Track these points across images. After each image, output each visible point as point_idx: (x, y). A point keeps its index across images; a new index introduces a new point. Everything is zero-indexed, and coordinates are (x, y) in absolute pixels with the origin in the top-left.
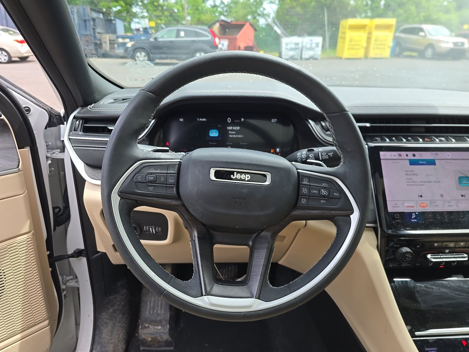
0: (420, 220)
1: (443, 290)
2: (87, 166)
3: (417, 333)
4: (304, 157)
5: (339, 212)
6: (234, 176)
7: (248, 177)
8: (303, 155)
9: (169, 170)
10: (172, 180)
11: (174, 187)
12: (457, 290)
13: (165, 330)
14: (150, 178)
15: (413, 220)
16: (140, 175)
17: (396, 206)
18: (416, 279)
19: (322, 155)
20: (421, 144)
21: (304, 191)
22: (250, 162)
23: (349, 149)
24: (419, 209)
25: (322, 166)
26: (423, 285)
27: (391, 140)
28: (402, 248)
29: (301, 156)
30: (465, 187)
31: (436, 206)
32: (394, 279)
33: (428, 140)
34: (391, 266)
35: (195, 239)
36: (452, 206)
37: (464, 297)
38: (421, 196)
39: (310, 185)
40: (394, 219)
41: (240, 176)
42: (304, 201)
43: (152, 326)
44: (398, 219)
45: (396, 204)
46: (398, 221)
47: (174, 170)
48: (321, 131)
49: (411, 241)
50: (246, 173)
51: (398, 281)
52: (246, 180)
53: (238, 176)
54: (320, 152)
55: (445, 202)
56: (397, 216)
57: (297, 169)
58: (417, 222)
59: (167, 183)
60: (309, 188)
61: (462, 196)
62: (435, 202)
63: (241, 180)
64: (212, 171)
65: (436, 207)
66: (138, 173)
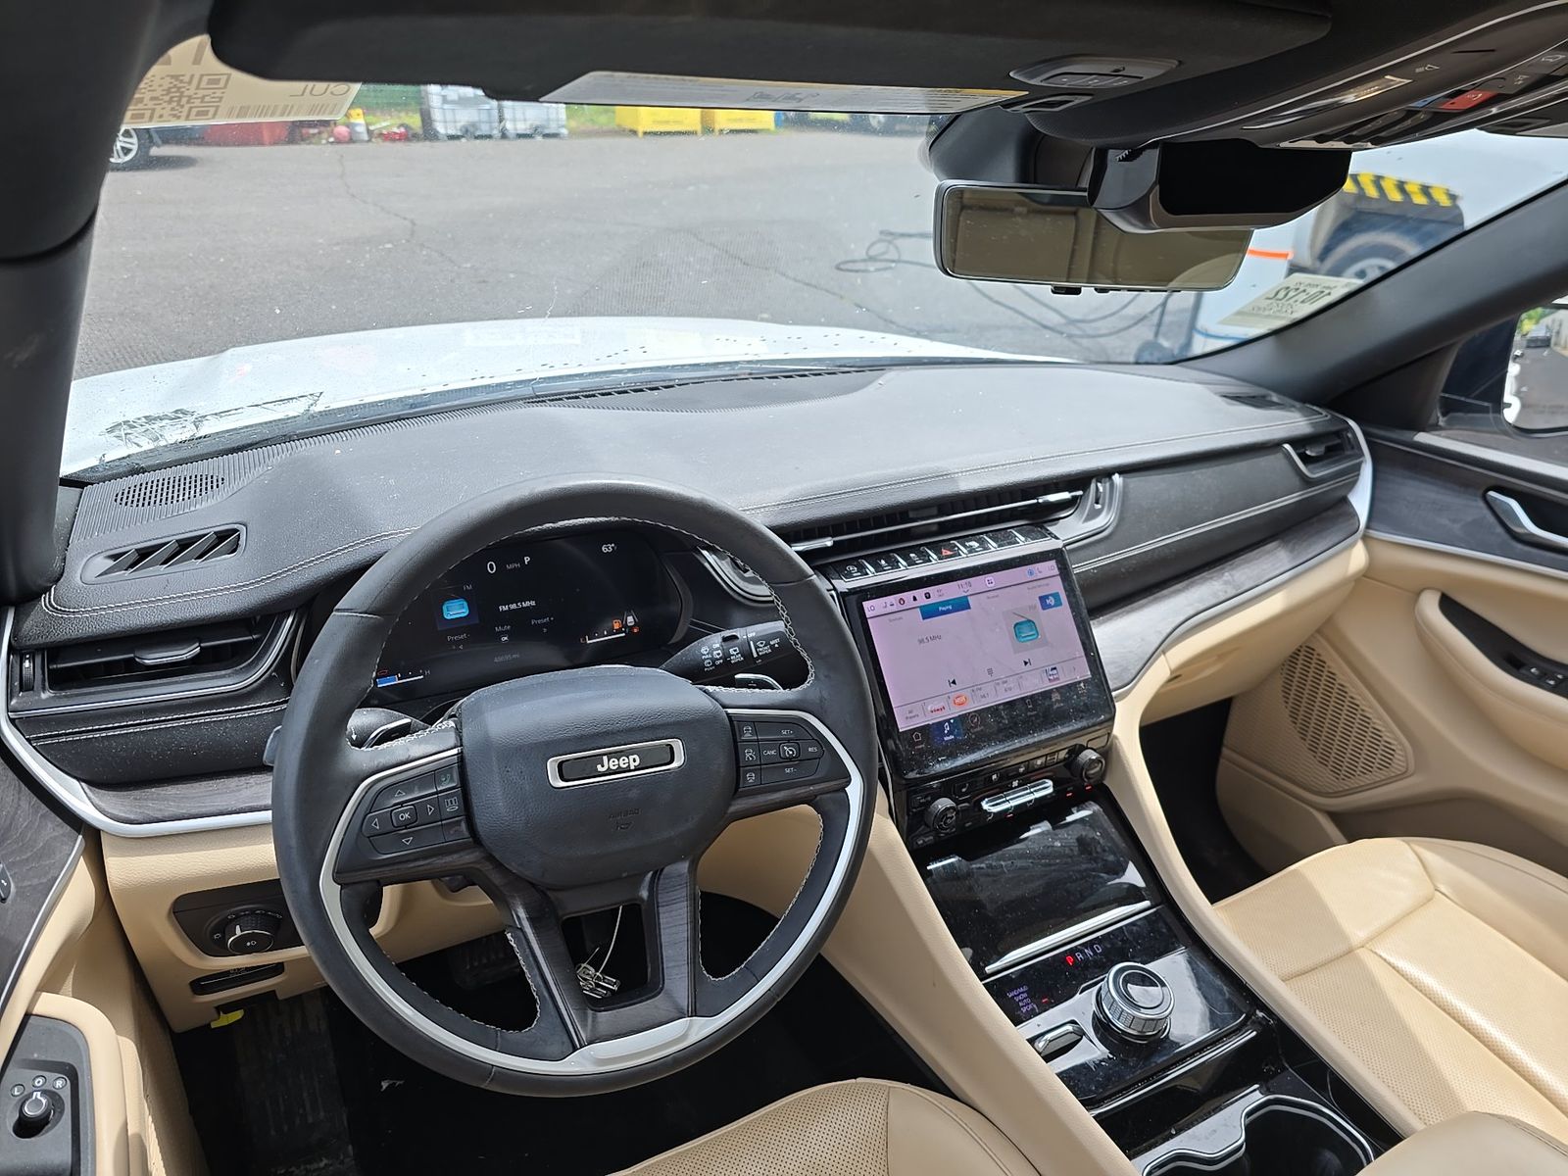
0: (959, 734)
1: (1019, 863)
2: (94, 789)
3: (989, 969)
4: (718, 657)
5: (823, 785)
6: (603, 766)
7: (634, 761)
8: (715, 653)
9: (440, 784)
10: (453, 806)
11: (460, 821)
12: (1044, 856)
13: (342, 1162)
14: (402, 817)
15: (946, 739)
16: (374, 817)
17: (911, 715)
18: (968, 855)
19: (757, 647)
20: (935, 566)
21: (749, 754)
22: (633, 724)
23: (823, 653)
24: (955, 712)
25: (772, 687)
26: (983, 865)
27: (879, 569)
28: (936, 802)
29: (712, 655)
30: (1028, 643)
31: (984, 696)
32: (929, 868)
33: (949, 553)
34: (920, 842)
35: (520, 923)
36: (1010, 689)
37: (1056, 867)
38: (954, 682)
39: (758, 741)
40: (913, 744)
41: (617, 762)
42: (751, 778)
43: (298, 1167)
44: (921, 743)
45: (910, 712)
46: (920, 747)
47: (452, 780)
48: (732, 573)
49: (951, 785)
50: (627, 753)
51: (937, 868)
52: (632, 768)
53: (613, 764)
54: (752, 639)
55: (998, 684)
56: (918, 737)
57: (724, 707)
58: (955, 738)
59: (443, 817)
60: (758, 746)
61: (1026, 663)
62: (980, 689)
63: (620, 771)
64: (552, 765)
65: (984, 699)
66: (370, 813)
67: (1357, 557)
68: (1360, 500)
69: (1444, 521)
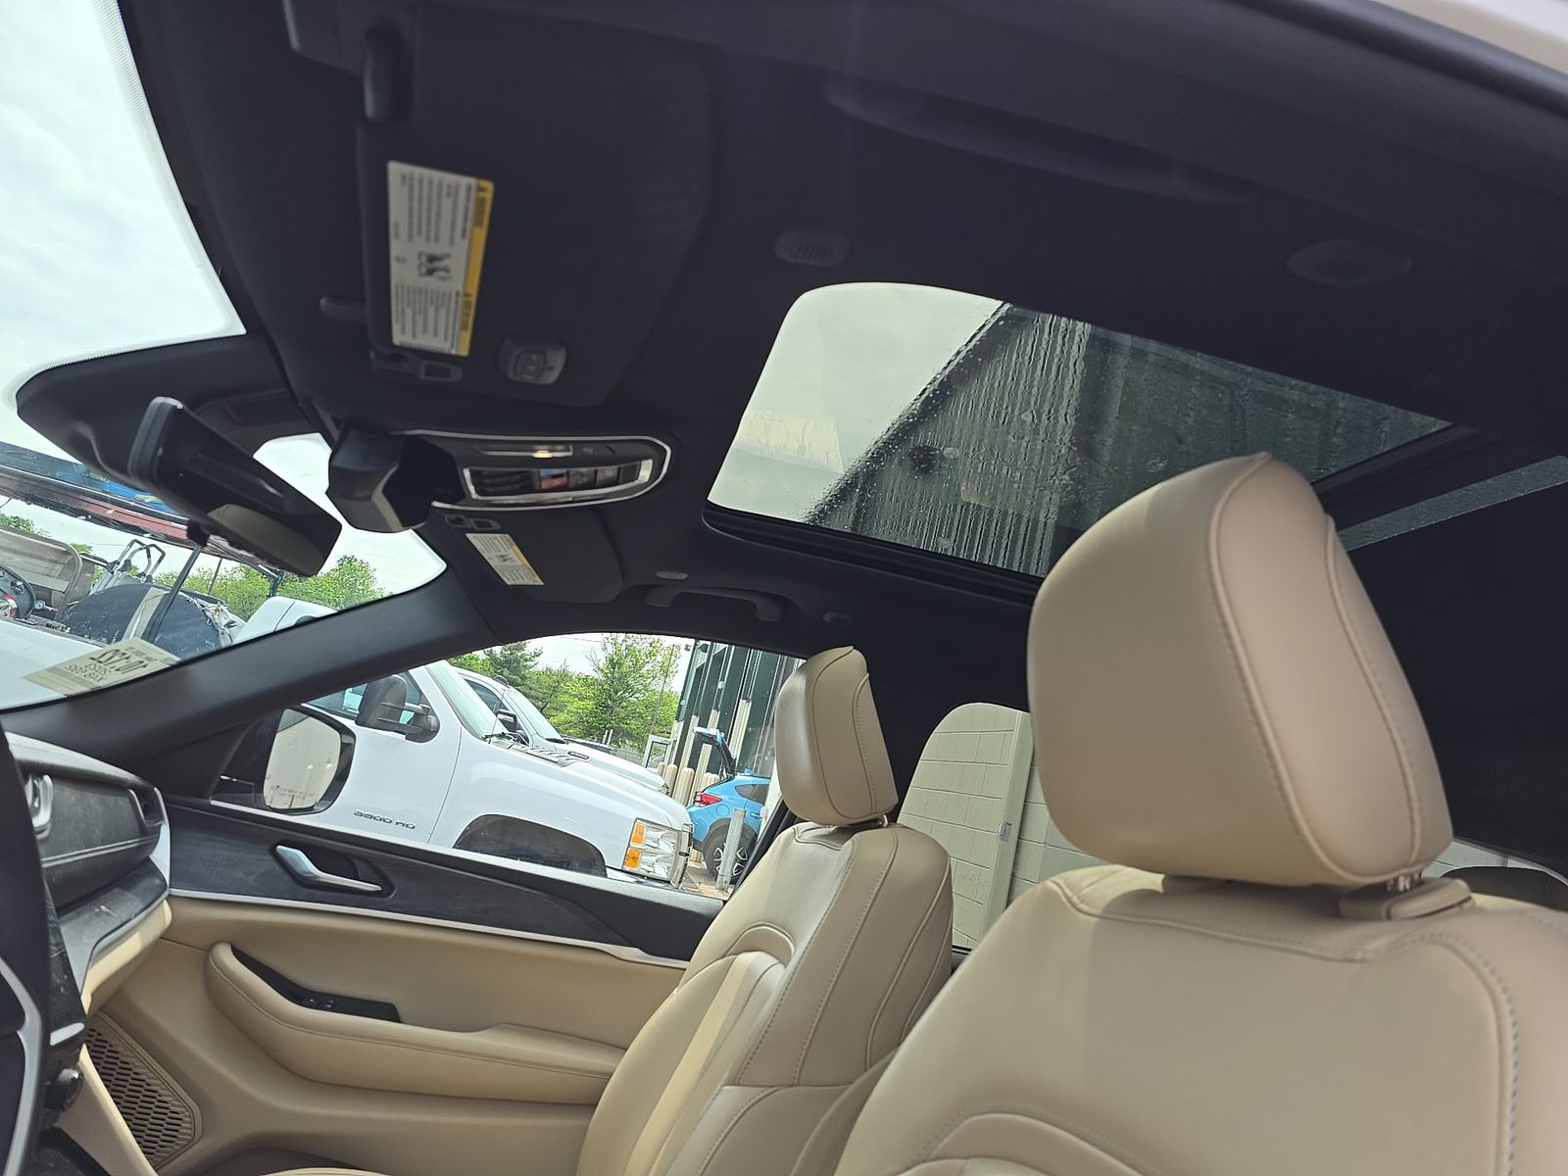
67: (165, 913)
68: (161, 856)
69: (240, 875)
